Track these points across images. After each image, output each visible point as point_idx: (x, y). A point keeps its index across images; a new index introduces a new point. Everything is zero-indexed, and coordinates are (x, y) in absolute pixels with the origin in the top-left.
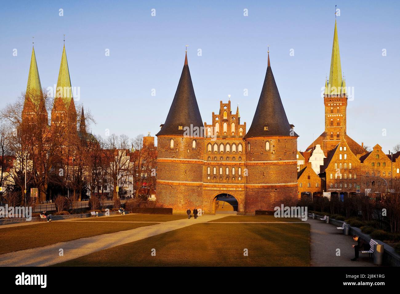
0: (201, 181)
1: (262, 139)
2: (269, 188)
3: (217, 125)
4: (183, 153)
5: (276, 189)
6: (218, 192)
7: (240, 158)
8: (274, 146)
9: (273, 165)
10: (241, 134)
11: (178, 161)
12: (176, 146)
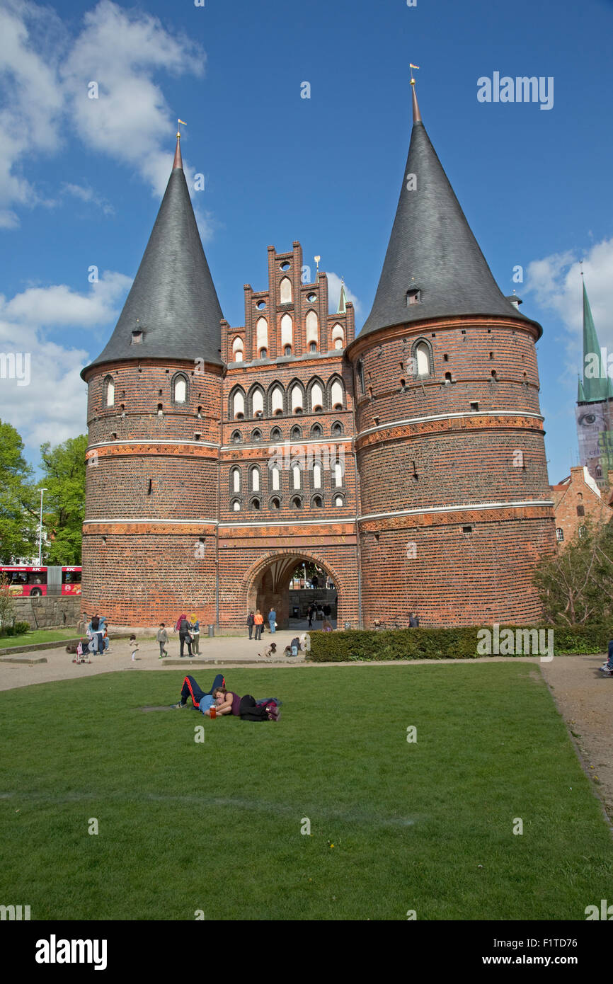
1: (399, 338)
2: (438, 526)
3: (262, 327)
4: (141, 421)
5: (467, 525)
6: (267, 555)
7: (337, 426)
8: (446, 357)
9: (450, 432)
10: (337, 346)
11: (124, 447)
12: (118, 399)
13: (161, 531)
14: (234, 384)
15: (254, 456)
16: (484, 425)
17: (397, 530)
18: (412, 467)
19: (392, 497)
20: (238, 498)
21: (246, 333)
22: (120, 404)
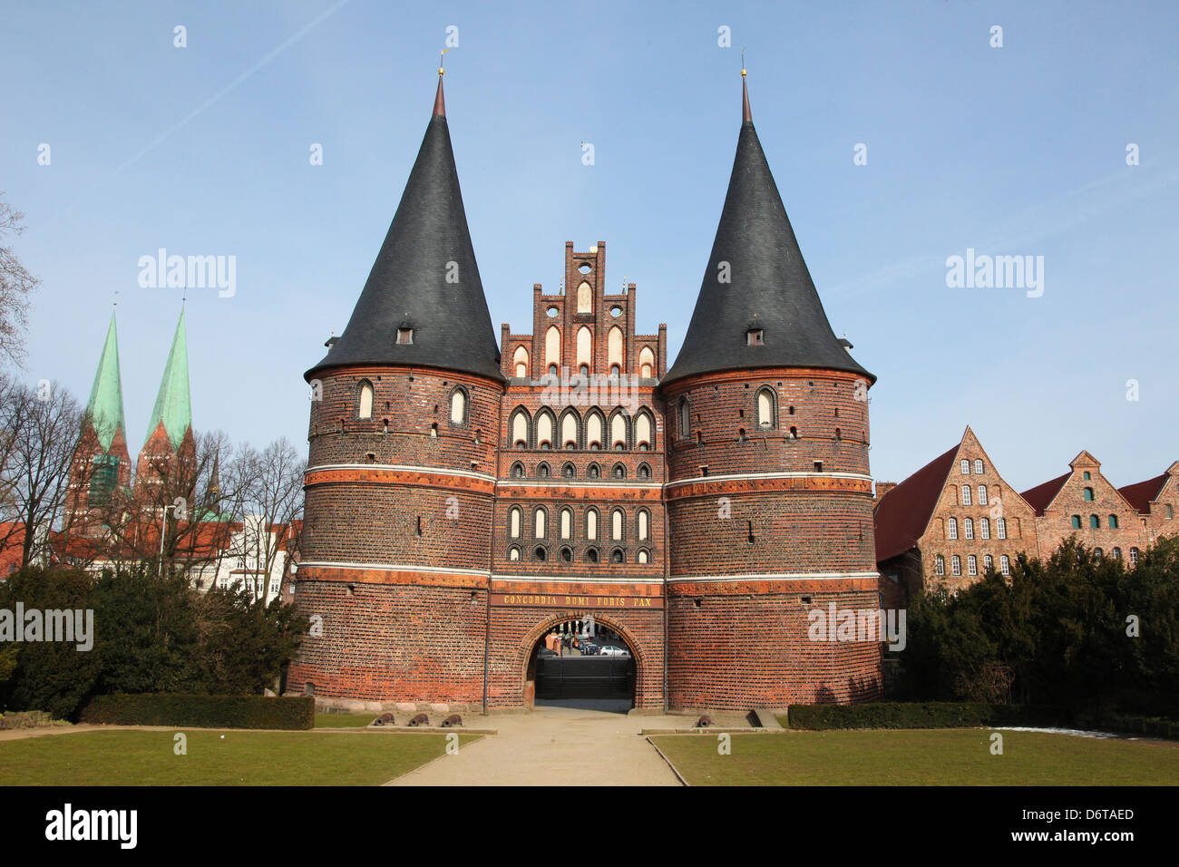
0: (482, 566)
1: (740, 381)
2: (775, 595)
3: (553, 338)
4: (411, 442)
5: (807, 595)
6: (553, 616)
7: (645, 468)
8: (792, 410)
9: (792, 491)
10: (646, 373)
11: (386, 474)
12: (379, 411)
13: (429, 582)
14: (516, 405)
15: (540, 495)
16: (826, 487)
17: (726, 596)
18: (748, 527)
19: (720, 558)
20: (516, 545)
21: (534, 344)
22: (383, 418)
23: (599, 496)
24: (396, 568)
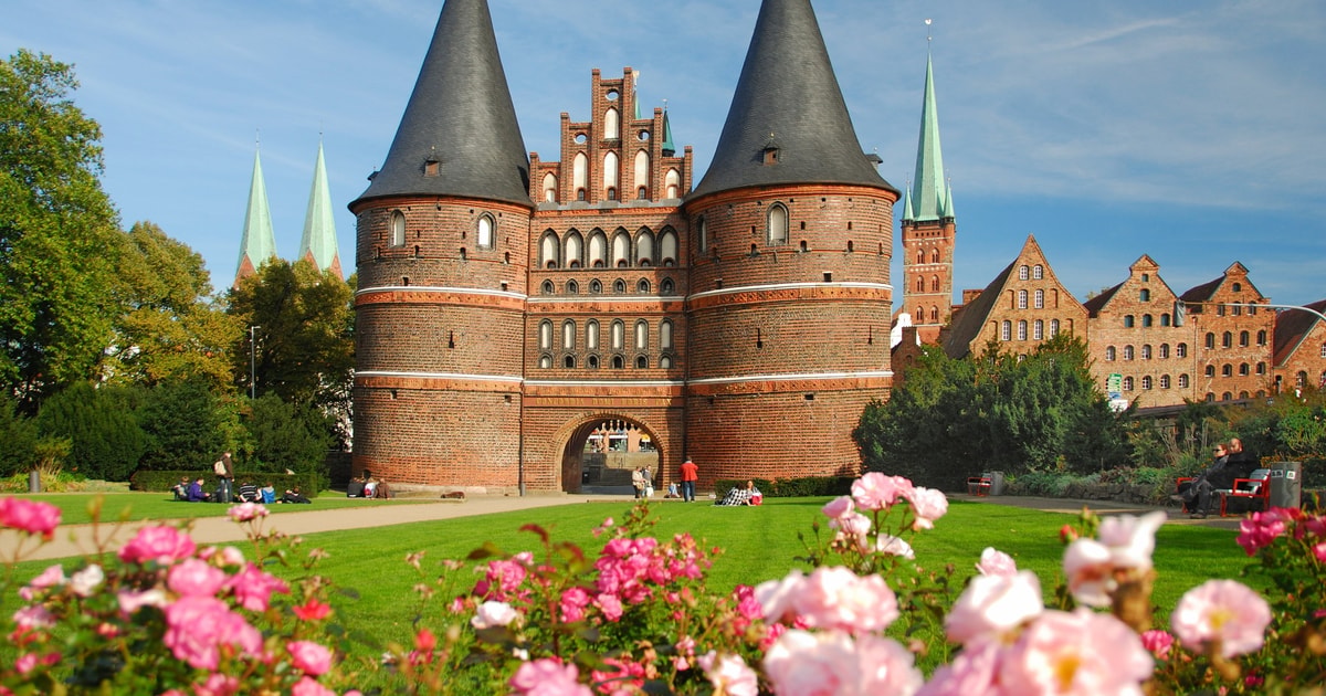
0: (514, 373)
1: (753, 199)
2: (779, 393)
3: (579, 164)
4: (440, 266)
5: (810, 393)
6: (581, 415)
7: (669, 283)
8: (803, 225)
9: (800, 300)
10: (671, 193)
11: (419, 295)
12: (411, 239)
13: (463, 387)
14: (545, 229)
15: (568, 310)
16: (835, 296)
17: (735, 395)
18: (757, 334)
19: (733, 363)
20: (546, 356)
21: (560, 171)
22: (414, 244)
23: (624, 310)
24: (432, 375)
